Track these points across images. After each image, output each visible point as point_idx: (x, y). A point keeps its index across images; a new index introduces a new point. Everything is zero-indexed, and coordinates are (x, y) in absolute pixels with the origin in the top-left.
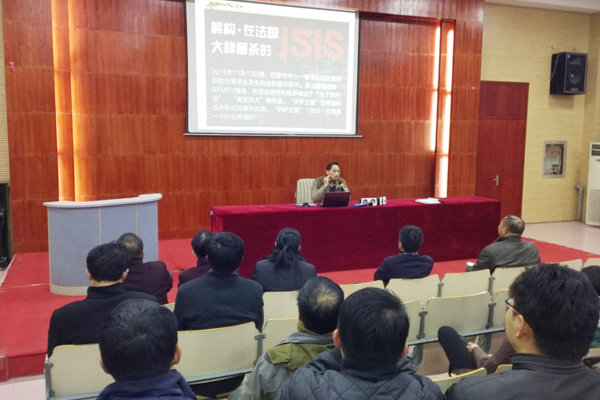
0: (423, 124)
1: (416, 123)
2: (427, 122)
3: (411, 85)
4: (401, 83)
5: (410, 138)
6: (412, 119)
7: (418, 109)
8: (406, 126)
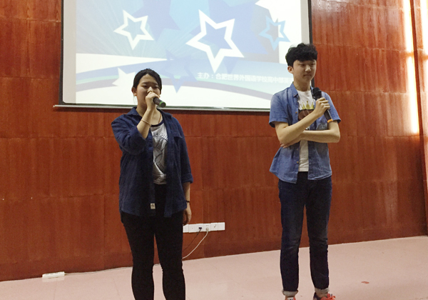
0: (400, 97)
1: (391, 96)
2: (405, 94)
3: (380, 47)
4: (367, 44)
5: (385, 115)
6: (385, 91)
7: (391, 78)
8: (378, 99)
